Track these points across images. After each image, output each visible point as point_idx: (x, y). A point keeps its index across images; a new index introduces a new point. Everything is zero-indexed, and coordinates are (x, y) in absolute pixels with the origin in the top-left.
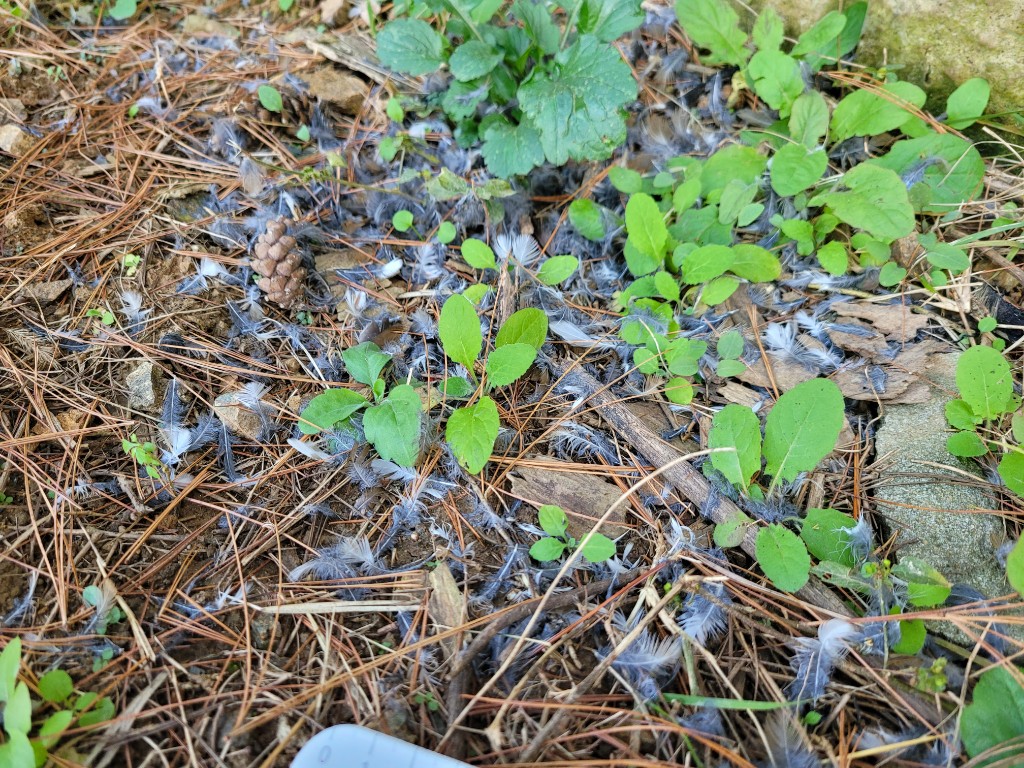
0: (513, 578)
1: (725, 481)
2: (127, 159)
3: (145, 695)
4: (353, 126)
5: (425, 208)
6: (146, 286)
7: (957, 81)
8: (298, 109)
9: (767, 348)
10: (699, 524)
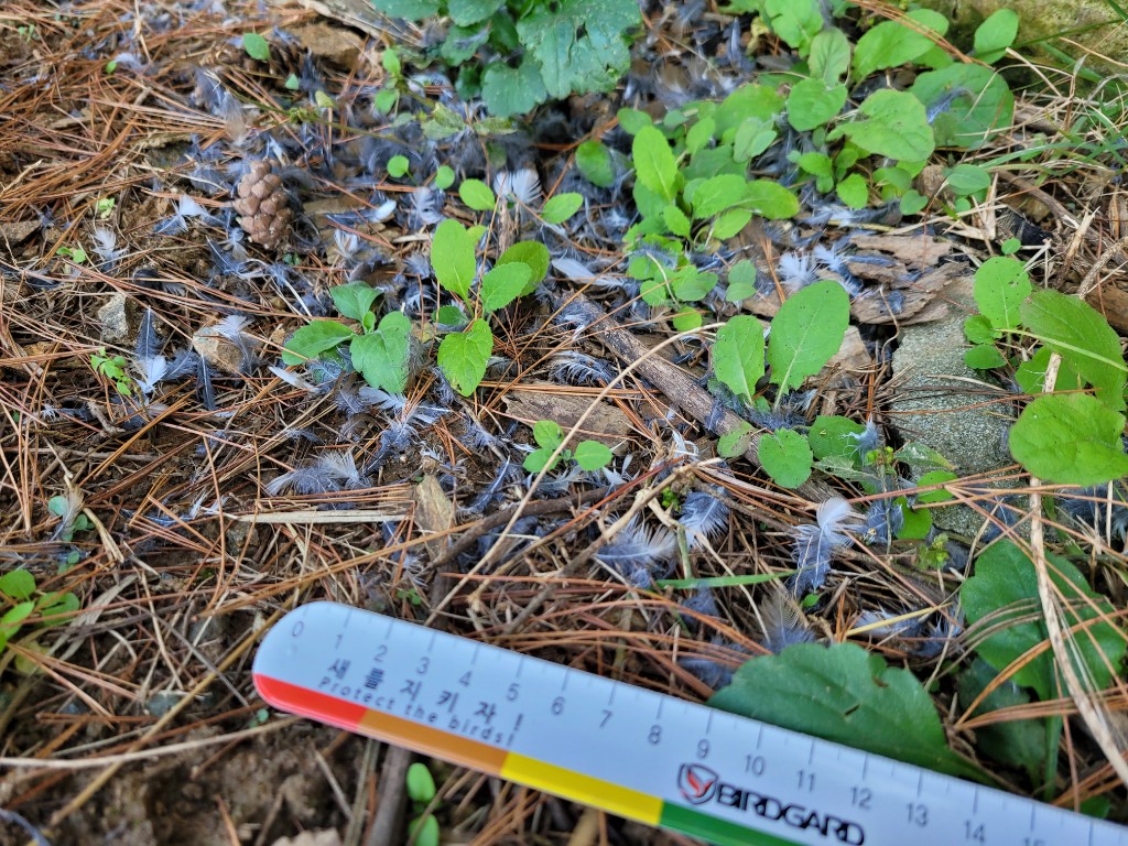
0: (505, 490)
1: (730, 395)
2: (103, 112)
3: (114, 592)
4: (347, 81)
5: (422, 155)
6: (121, 228)
7: (985, 14)
8: (287, 60)
9: (782, 279)
10: (704, 440)
